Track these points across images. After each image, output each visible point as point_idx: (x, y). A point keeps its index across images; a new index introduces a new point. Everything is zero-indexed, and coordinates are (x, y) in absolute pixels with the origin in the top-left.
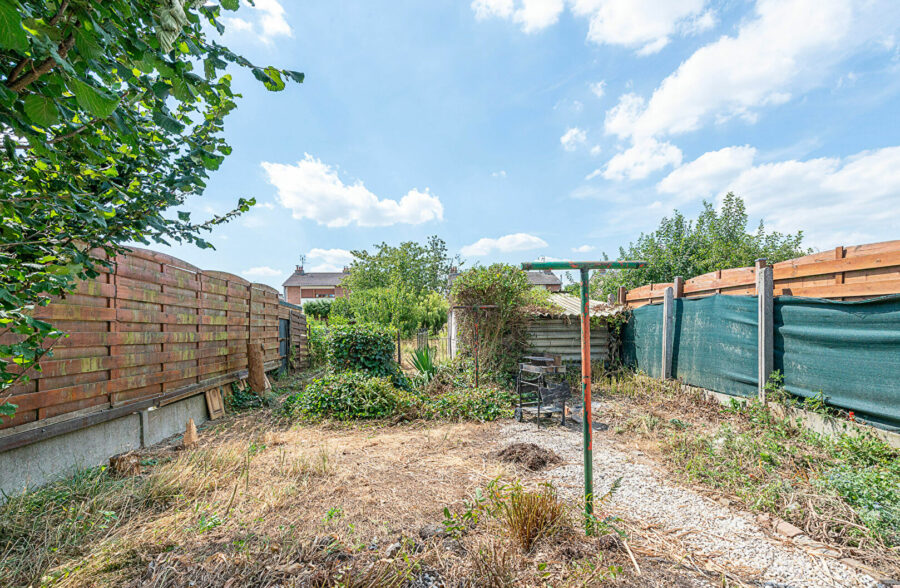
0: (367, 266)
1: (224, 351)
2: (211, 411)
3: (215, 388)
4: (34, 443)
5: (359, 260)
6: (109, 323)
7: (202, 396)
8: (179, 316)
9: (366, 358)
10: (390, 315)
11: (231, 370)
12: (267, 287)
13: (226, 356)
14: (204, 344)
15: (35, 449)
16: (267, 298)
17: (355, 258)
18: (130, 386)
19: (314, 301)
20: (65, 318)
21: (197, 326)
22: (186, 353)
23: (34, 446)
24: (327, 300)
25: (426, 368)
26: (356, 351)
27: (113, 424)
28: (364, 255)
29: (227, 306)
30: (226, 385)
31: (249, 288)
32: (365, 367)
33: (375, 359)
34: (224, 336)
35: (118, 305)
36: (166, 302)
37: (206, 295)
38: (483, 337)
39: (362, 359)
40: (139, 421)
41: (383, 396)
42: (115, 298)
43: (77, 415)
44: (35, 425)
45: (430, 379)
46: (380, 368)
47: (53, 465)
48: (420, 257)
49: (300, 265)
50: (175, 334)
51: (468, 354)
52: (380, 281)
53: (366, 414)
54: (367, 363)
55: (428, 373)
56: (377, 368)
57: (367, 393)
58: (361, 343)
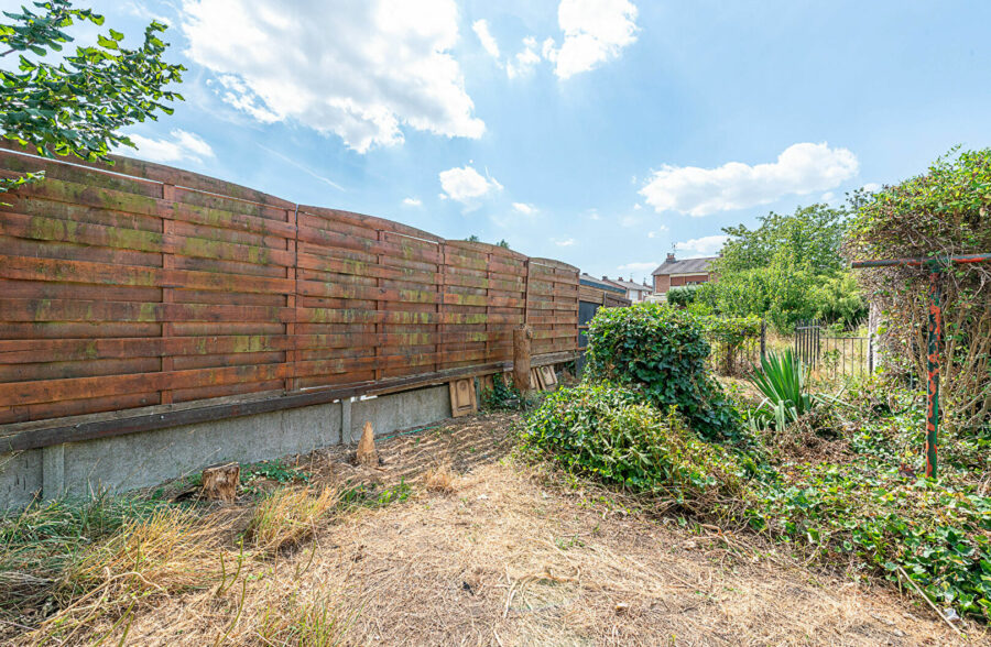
0: (745, 243)
1: (480, 337)
2: (454, 407)
3: (468, 379)
4: (167, 428)
5: (734, 238)
6: (286, 296)
7: (445, 388)
8: (405, 292)
9: (639, 365)
10: (768, 303)
11: (492, 359)
12: (559, 263)
13: (485, 342)
14: (447, 327)
15: (167, 435)
16: (558, 276)
17: (729, 236)
18: (316, 372)
19: (679, 289)
20: (208, 287)
21: (437, 305)
22: (416, 335)
23: (166, 432)
24: (693, 287)
25: (784, 394)
26: (625, 351)
27: (297, 413)
28: (741, 232)
29: (486, 283)
30: (485, 376)
31: (527, 262)
32: (637, 380)
33: (656, 368)
34: (480, 318)
35: (301, 275)
36: (381, 275)
37: (453, 270)
38: (965, 341)
39: (631, 365)
40: (338, 412)
41: (643, 447)
42: (295, 267)
43: (225, 401)
44: (152, 411)
45: (789, 420)
46: (665, 386)
47: (195, 456)
48: (830, 224)
49: (671, 252)
50: (396, 313)
51: (907, 379)
52: (761, 260)
53: (608, 473)
54: (640, 374)
55: (787, 406)
56: (659, 386)
57: (616, 431)
58: (633, 337)
